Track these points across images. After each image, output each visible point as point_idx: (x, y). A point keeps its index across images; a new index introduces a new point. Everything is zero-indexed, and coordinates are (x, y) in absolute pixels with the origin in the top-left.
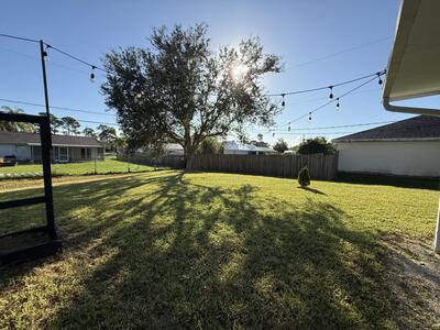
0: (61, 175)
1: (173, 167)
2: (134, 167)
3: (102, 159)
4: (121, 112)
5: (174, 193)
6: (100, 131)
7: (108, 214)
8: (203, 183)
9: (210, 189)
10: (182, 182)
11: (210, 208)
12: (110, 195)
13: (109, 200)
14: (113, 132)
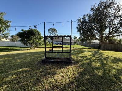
0: (67, 48)
1: (95, 48)
2: (82, 47)
3: (74, 44)
4: (80, 32)
5: (98, 57)
6: (74, 38)
7: (80, 58)
8: (110, 55)
9: (115, 58)
10: (100, 53)
11: (118, 66)
12: (78, 53)
13: (78, 55)
14: (77, 38)
